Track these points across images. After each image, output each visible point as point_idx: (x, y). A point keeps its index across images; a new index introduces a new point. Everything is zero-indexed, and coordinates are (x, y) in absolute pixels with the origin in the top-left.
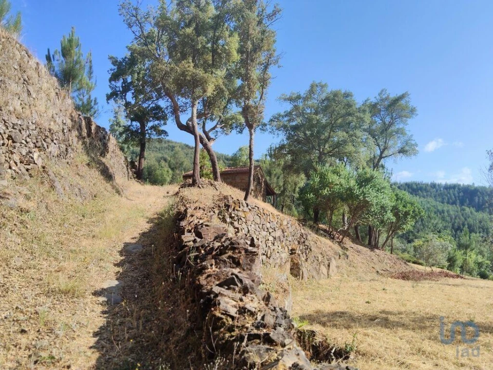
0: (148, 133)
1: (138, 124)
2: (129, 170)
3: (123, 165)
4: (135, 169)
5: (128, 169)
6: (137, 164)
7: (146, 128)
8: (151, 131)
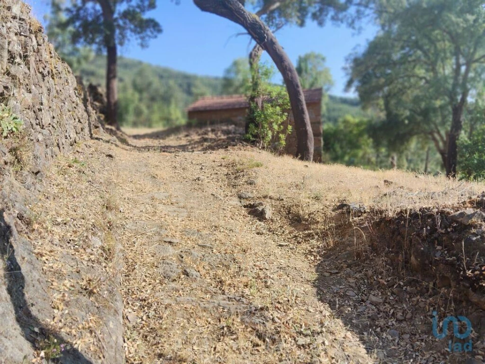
0: (119, 26)
1: (98, 7)
2: (90, 108)
3: (75, 99)
4: (101, 101)
5: (86, 106)
6: (102, 90)
7: (116, 16)
8: (125, 23)
